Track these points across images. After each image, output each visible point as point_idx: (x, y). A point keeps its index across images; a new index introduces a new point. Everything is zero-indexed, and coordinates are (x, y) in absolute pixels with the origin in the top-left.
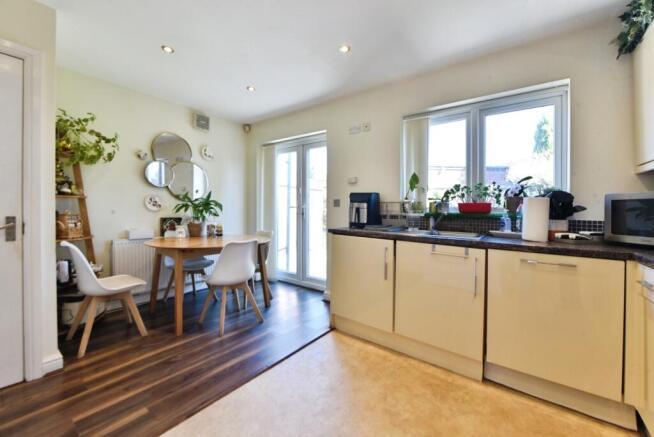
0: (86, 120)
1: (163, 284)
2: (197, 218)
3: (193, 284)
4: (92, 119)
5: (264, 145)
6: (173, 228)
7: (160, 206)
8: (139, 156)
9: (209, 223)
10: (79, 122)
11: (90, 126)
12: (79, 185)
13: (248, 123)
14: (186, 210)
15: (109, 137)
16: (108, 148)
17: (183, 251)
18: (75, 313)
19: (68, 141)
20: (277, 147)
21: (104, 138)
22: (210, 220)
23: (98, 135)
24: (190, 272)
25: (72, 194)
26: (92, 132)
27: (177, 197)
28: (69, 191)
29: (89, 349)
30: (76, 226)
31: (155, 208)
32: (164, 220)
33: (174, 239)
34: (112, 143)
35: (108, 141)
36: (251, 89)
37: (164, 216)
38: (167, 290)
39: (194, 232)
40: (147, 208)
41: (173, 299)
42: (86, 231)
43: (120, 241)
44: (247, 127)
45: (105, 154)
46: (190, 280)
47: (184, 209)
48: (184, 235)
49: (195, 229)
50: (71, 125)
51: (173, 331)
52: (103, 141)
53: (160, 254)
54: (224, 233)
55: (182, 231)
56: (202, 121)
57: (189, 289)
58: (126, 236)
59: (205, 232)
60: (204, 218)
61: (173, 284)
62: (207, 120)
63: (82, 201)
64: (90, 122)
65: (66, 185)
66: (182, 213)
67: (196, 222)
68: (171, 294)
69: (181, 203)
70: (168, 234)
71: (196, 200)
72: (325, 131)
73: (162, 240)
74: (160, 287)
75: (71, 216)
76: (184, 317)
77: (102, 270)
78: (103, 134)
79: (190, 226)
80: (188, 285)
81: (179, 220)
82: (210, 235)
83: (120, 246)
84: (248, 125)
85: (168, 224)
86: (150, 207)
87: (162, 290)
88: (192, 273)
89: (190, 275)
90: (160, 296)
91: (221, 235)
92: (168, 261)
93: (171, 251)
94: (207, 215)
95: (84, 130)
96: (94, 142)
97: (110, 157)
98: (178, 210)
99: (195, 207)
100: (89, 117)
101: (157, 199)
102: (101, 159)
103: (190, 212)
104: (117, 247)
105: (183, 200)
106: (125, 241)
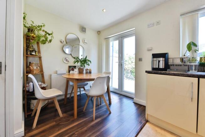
0: (41, 26)
1: (69, 91)
2: (82, 66)
3: (80, 91)
4: (44, 26)
5: (105, 39)
6: (73, 70)
7: (68, 61)
8: (61, 42)
9: (87, 68)
10: (39, 26)
11: (43, 29)
12: (39, 52)
13: (100, 30)
14: (78, 63)
15: (50, 33)
16: (49, 37)
17: (77, 80)
18: (35, 105)
19: (35, 34)
20: (111, 39)
21: (48, 33)
22: (87, 67)
23: (46, 32)
24: (79, 88)
25: (36, 55)
26: (43, 31)
27: (74, 58)
28: (35, 54)
29: (38, 124)
30: (37, 68)
31: (67, 62)
32: (70, 67)
33: (73, 74)
34: (51, 36)
35: (49, 35)
36: (104, 10)
37: (70, 65)
38: (71, 94)
39: (81, 72)
40: (64, 62)
41: (73, 97)
42: (42, 70)
43: (54, 75)
44: (99, 32)
45: (48, 40)
46: (79, 90)
47: (77, 63)
48: (77, 73)
49: (81, 70)
50: (36, 28)
51: (73, 115)
52: (47, 35)
53: (68, 80)
54: (92, 72)
55: (76, 71)
56: (83, 29)
57: (79, 93)
58: (56, 72)
59: (85, 72)
60: (84, 66)
61: (73, 92)
62: (85, 29)
63: (40, 58)
64: (43, 27)
65: (34, 51)
66: (76, 64)
67: (82, 68)
68: (72, 95)
69: (76, 60)
70: (71, 72)
71: (81, 59)
72: (134, 29)
73: (69, 74)
74: (68, 93)
75: (35, 64)
76: (78, 108)
77: (47, 86)
78: (48, 32)
79: (79, 69)
80: (78, 92)
81: (75, 67)
82: (87, 73)
83: (54, 76)
84: (99, 31)
85: (71, 68)
86: (65, 61)
87: (69, 94)
88: (80, 88)
89: (79, 89)
90: (68, 96)
91: (91, 73)
92: (71, 83)
93: (72, 80)
94: (85, 65)
95: (40, 30)
96: (44, 34)
97: (50, 41)
98: (75, 63)
99: (81, 62)
100: (43, 25)
101: (67, 59)
102: (47, 42)
103: (79, 64)
104: (53, 77)
105: (77, 59)
106: (56, 75)
